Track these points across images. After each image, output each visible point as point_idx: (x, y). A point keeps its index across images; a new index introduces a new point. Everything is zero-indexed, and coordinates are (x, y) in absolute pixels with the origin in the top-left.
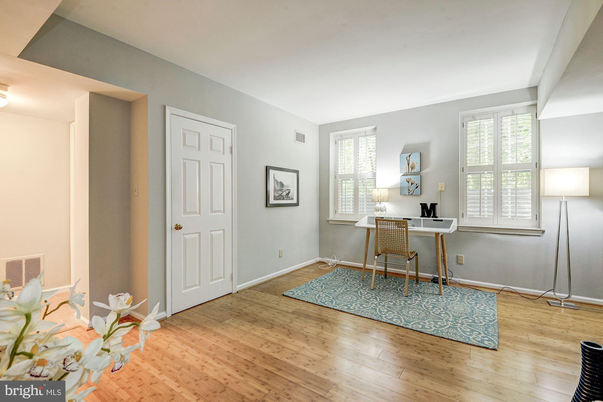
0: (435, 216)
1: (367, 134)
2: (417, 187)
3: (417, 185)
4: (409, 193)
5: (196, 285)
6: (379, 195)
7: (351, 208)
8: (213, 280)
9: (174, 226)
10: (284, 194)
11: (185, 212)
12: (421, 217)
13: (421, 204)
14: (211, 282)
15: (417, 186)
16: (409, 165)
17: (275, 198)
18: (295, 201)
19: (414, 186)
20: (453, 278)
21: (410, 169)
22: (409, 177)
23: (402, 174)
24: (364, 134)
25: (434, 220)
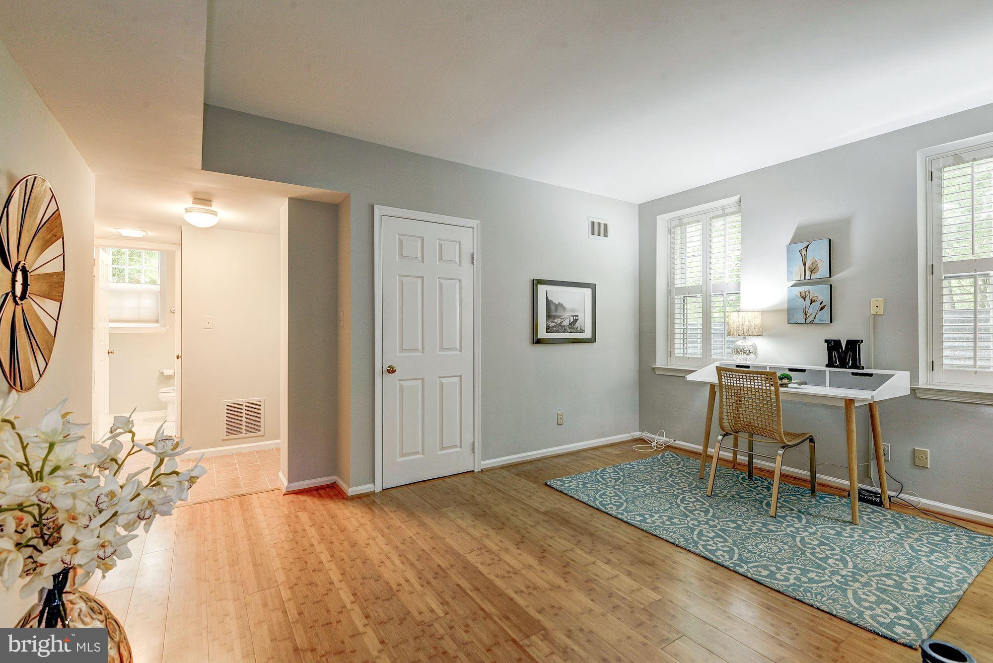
0: (855, 366)
1: (727, 211)
2: (822, 309)
3: (821, 303)
4: (806, 319)
5: (417, 453)
6: (741, 323)
7: (699, 348)
8: (443, 448)
9: (385, 368)
10: (566, 323)
11: (402, 350)
12: (827, 366)
13: (826, 341)
14: (440, 450)
15: (822, 305)
16: (805, 264)
17: (549, 329)
18: (588, 334)
19: (817, 305)
20: (902, 496)
21: (808, 273)
22: (806, 288)
23: (793, 283)
24: (721, 212)
25: (853, 374)
